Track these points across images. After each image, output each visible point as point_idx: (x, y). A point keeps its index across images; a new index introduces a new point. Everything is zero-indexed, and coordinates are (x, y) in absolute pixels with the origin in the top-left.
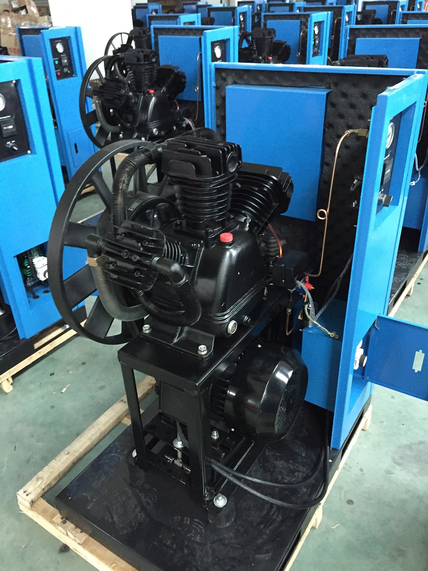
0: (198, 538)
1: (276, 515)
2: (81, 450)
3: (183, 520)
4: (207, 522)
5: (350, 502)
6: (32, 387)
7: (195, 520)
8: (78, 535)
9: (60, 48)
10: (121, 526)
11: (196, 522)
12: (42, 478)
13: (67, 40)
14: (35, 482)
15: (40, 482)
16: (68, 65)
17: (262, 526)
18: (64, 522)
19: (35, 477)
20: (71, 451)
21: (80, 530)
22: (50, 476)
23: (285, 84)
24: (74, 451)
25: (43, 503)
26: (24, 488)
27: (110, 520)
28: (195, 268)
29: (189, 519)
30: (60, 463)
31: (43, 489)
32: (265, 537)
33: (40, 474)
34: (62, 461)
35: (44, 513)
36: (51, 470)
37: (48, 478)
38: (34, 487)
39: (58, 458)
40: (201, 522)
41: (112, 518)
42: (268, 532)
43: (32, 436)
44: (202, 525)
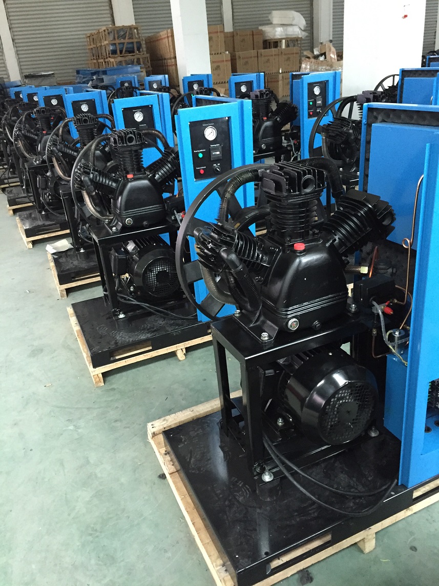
0: (240, 499)
1: (312, 511)
2: (202, 412)
3: (237, 482)
4: (255, 491)
5: (414, 549)
6: (198, 361)
7: (247, 486)
8: (169, 466)
9: (317, 91)
10: (193, 467)
11: (247, 488)
12: (167, 421)
13: (325, 83)
14: (161, 421)
15: (165, 422)
16: (321, 105)
17: (296, 514)
18: (166, 454)
19: (164, 418)
20: (195, 410)
21: (172, 463)
22: (173, 421)
23: (422, 123)
24: (197, 411)
25: (161, 438)
26: (153, 423)
27: (188, 460)
28: (271, 268)
29: (242, 483)
30: (183, 415)
31: (165, 428)
32: (293, 522)
33: (168, 417)
34: (186, 414)
35: (158, 444)
36: (176, 417)
37: (171, 422)
38: (159, 425)
39: (184, 412)
40: (250, 490)
41: (190, 459)
42: (298, 520)
43: (181, 395)
44: (249, 491)
